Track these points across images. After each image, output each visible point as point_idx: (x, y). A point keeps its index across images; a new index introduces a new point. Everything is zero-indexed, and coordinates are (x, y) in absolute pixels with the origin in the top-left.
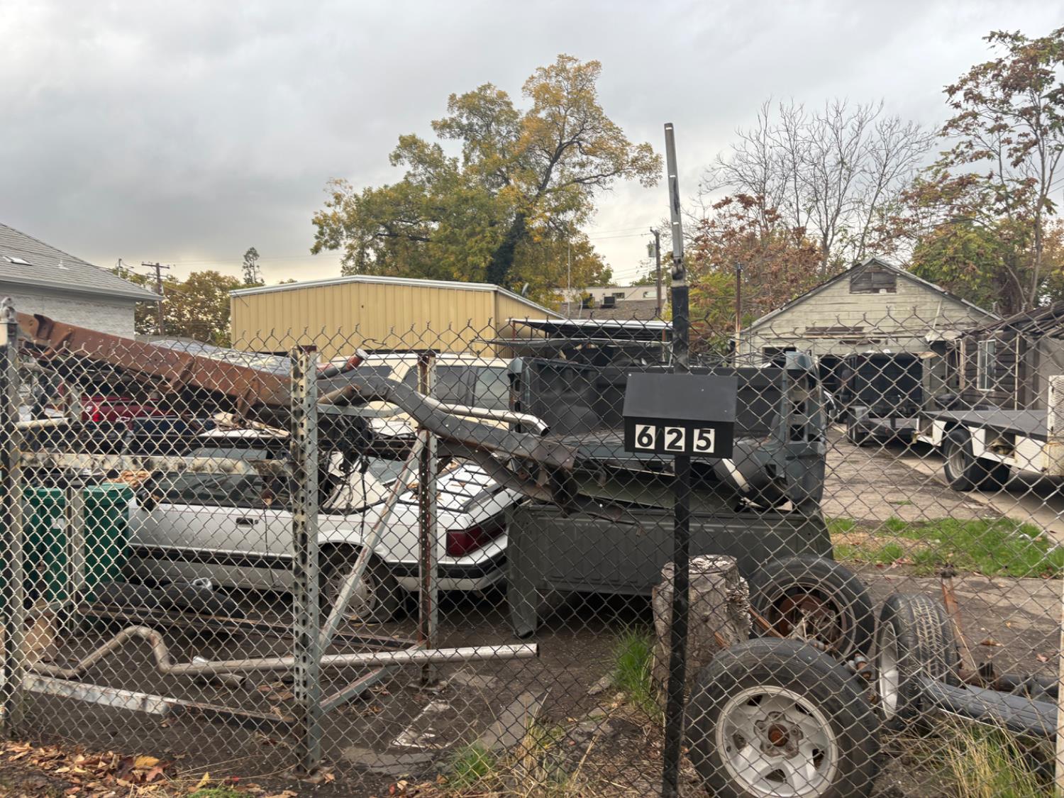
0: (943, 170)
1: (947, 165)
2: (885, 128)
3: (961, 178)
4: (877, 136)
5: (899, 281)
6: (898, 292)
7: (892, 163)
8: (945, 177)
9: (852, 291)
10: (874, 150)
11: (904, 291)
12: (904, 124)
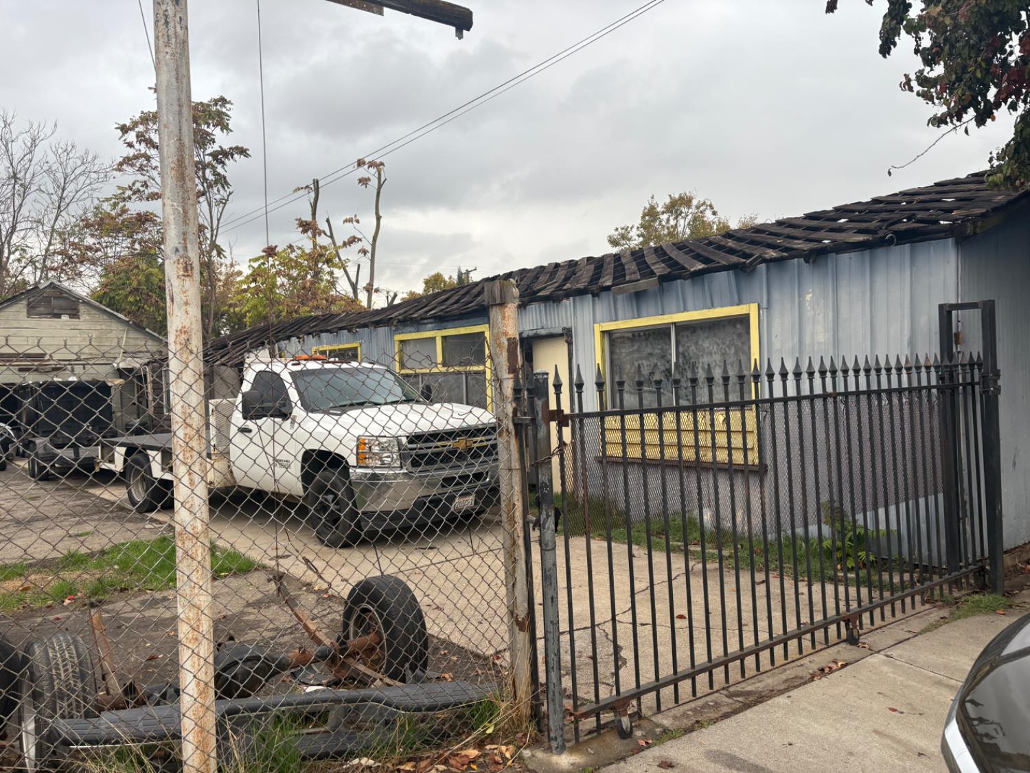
0: (121, 204)
1: (124, 200)
2: (60, 151)
3: (139, 214)
4: (52, 158)
5: (82, 308)
6: (82, 319)
7: (71, 188)
8: (124, 211)
9: (29, 315)
10: (49, 171)
11: (87, 318)
12: (80, 152)
